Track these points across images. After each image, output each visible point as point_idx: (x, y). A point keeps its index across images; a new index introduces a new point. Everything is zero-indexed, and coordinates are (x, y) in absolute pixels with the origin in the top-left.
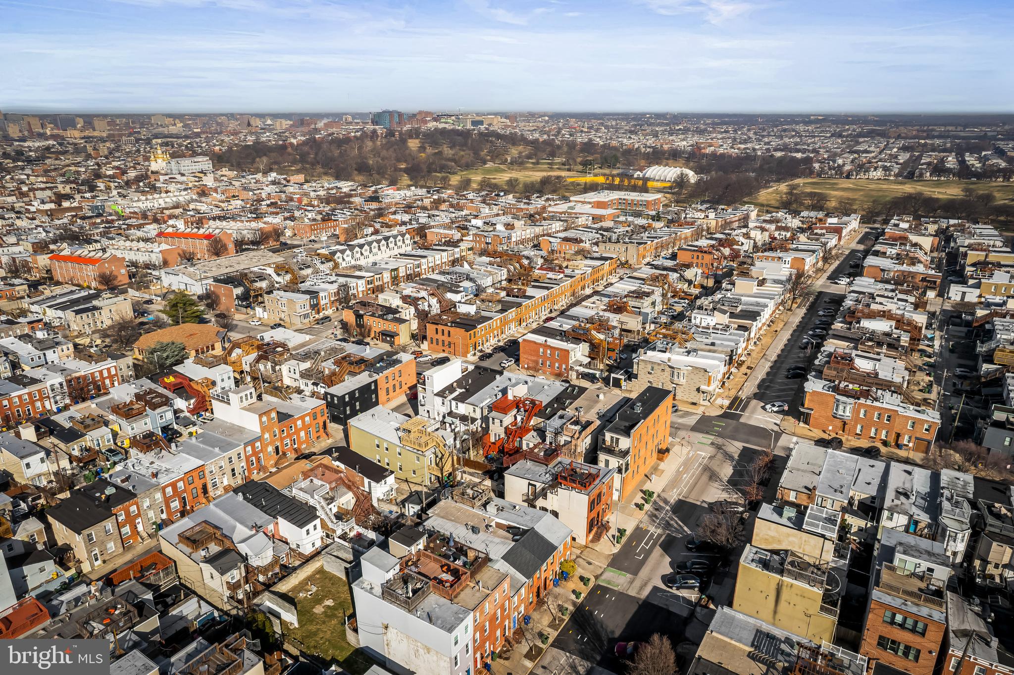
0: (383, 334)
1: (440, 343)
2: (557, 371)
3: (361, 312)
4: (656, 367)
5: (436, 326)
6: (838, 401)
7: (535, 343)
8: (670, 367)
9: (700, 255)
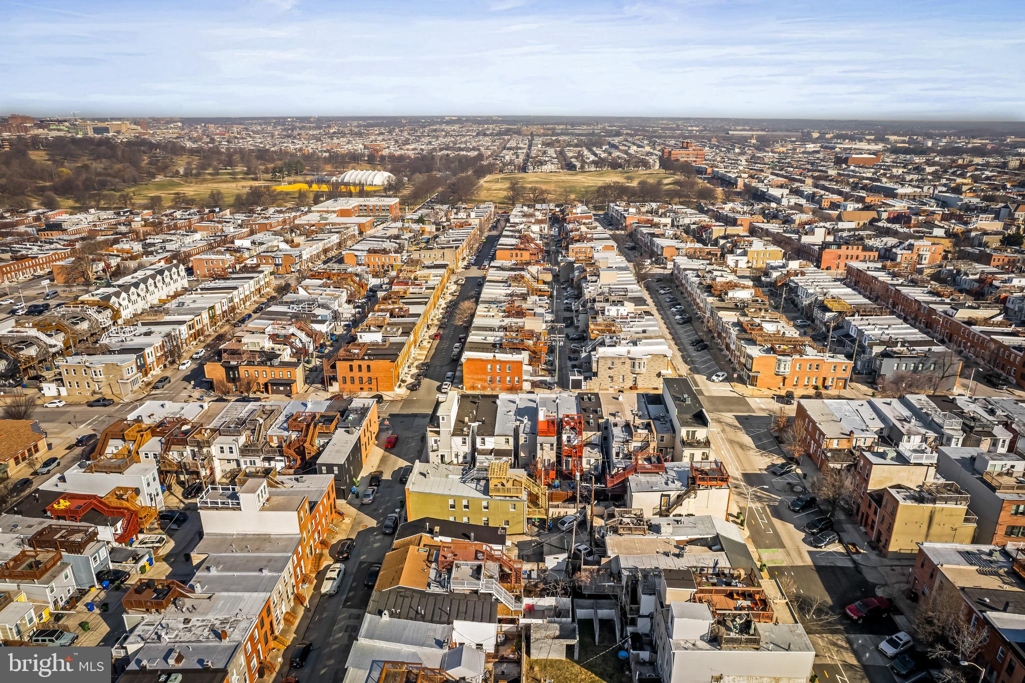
0: (273, 384)
1: (357, 381)
2: (509, 385)
3: (233, 363)
4: (616, 361)
5: (351, 363)
6: (780, 360)
7: (482, 360)
8: (630, 359)
9: (519, 252)
